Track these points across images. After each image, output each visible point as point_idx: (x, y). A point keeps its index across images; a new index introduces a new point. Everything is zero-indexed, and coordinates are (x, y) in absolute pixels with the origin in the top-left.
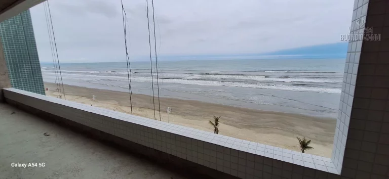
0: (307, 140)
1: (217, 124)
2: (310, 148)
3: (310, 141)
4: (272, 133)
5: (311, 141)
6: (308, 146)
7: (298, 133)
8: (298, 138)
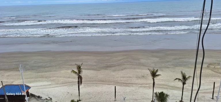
0: (156, 69)
1: (80, 72)
2: (158, 75)
3: (157, 70)
4: (125, 69)
5: (159, 69)
6: (157, 74)
7: (143, 65)
8: (149, 70)
